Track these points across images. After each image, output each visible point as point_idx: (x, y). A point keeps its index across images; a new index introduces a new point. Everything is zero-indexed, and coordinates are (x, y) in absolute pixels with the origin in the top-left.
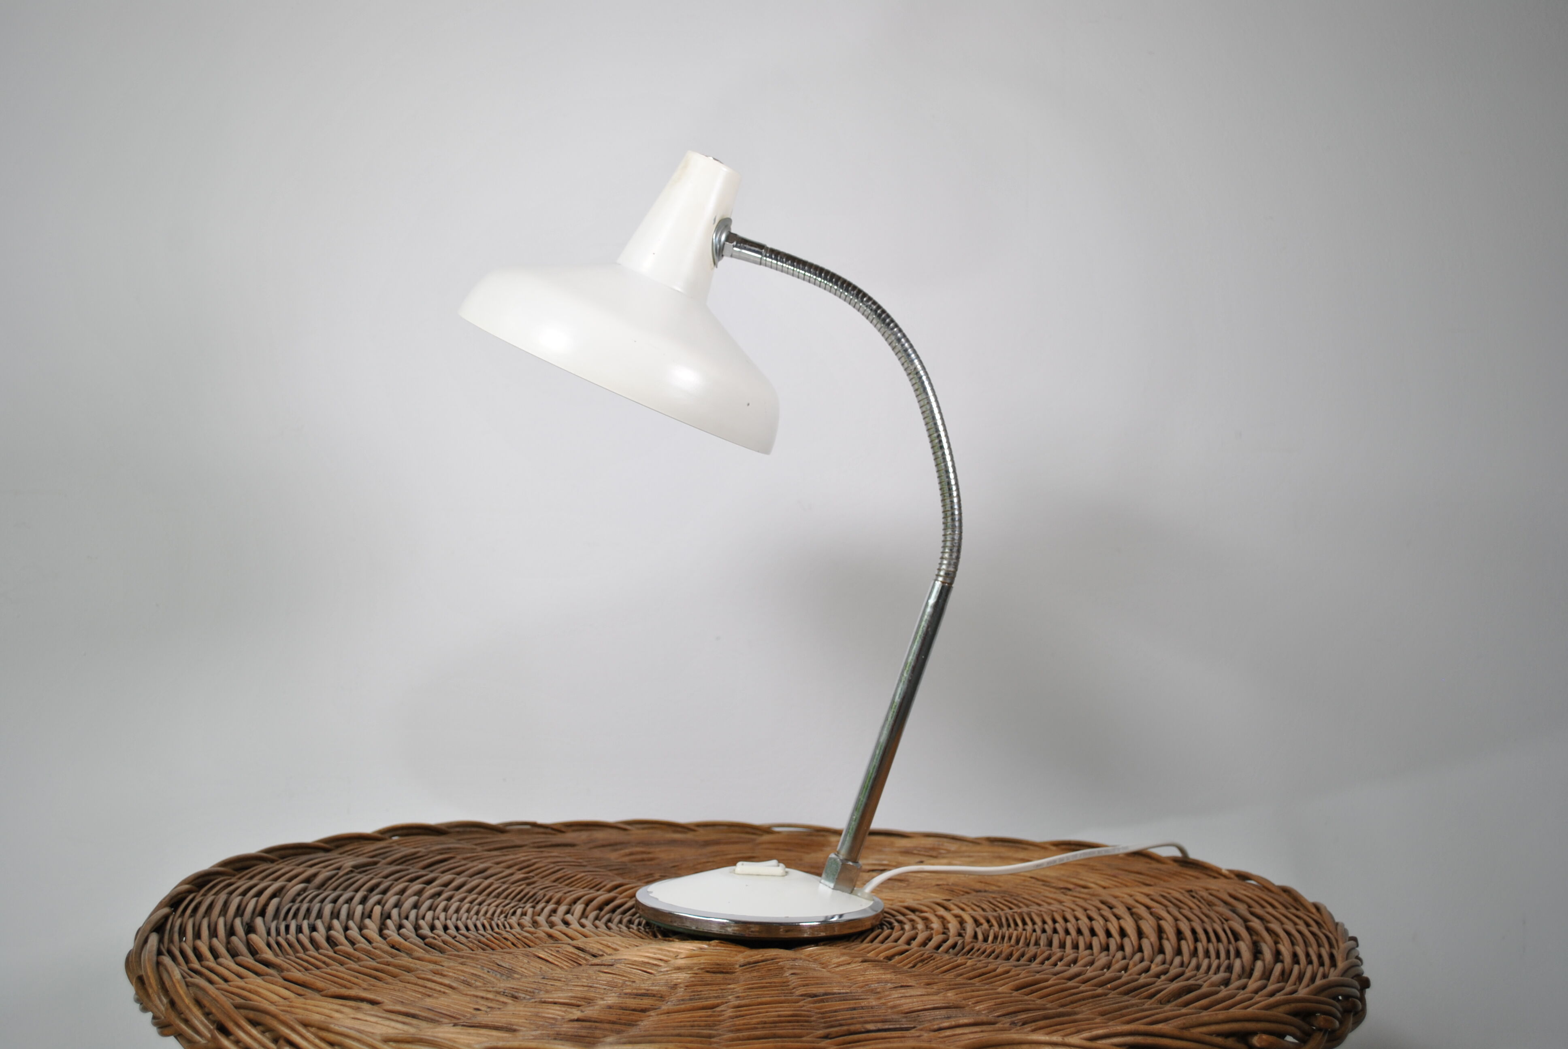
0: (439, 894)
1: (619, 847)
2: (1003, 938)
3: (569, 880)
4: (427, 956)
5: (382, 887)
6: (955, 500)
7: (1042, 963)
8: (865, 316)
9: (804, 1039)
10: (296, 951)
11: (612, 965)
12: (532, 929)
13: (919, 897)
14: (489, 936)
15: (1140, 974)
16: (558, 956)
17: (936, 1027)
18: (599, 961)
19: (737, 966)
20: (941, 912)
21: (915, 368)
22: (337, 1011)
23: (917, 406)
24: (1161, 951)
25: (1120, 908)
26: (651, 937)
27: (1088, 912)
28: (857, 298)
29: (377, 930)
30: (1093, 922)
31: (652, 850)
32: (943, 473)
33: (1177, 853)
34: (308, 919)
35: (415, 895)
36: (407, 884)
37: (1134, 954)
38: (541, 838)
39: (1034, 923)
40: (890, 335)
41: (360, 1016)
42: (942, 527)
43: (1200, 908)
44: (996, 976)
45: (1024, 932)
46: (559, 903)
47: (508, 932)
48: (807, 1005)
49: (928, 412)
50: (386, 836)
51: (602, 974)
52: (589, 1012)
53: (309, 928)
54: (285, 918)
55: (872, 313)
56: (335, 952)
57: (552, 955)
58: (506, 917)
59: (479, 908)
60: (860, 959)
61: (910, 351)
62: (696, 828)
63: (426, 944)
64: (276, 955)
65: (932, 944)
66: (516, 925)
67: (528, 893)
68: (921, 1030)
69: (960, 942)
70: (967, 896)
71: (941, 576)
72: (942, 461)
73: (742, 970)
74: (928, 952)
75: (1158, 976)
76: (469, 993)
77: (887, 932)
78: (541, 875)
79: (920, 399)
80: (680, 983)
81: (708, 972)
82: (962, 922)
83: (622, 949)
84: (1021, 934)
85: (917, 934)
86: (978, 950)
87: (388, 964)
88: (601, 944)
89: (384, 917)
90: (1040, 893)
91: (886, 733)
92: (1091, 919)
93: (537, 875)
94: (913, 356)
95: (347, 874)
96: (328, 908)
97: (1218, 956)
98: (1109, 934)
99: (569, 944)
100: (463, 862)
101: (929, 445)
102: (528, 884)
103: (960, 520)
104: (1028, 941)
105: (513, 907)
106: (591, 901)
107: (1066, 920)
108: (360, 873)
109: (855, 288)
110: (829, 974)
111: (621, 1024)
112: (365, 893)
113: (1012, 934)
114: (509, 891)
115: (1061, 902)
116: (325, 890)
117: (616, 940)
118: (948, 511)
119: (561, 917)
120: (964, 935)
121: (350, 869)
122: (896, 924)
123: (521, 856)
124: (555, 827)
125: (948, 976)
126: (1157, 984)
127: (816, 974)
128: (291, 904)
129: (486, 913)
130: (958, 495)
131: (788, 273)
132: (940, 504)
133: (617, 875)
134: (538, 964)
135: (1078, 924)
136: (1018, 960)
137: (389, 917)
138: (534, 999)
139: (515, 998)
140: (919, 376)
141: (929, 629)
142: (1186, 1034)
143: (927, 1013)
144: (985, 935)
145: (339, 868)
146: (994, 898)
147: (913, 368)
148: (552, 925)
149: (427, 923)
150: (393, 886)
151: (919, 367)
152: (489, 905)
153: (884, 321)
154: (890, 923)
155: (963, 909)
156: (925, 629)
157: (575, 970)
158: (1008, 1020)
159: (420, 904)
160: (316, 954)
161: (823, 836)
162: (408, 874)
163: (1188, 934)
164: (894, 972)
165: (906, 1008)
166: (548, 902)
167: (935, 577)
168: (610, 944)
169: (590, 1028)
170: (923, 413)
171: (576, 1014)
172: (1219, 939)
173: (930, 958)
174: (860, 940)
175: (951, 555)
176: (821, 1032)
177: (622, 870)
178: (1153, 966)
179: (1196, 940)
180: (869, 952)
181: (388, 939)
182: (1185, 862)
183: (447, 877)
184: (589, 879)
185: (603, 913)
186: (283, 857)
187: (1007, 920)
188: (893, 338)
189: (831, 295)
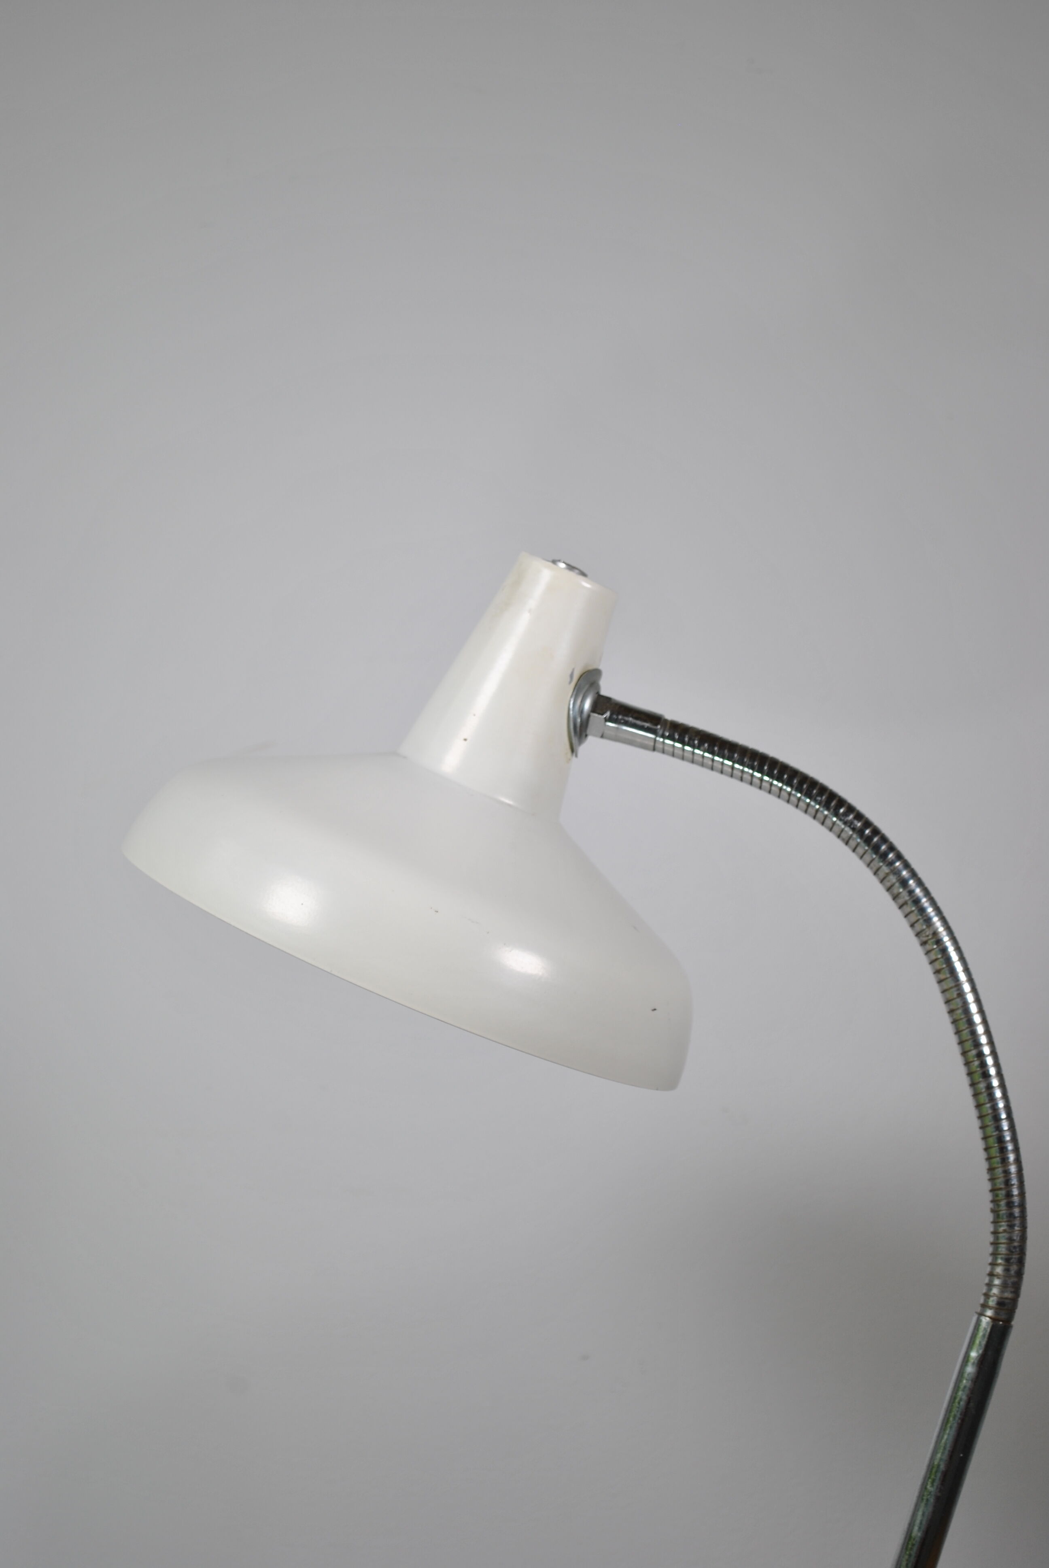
6: (1013, 1169)
8: (843, 840)
21: (935, 933)
28: (828, 809)
32: (989, 1121)
42: (990, 1217)
55: (855, 836)
61: (925, 902)
71: (990, 1308)
72: (987, 1101)
79: (946, 987)
94: (930, 910)
101: (962, 1070)
103: (1022, 1206)
109: (823, 789)
118: (1001, 1189)
131: (702, 765)
132: (986, 1176)
140: (941, 947)
141: (972, 1404)
147: (931, 932)
151: (942, 929)
153: (876, 849)
156: (963, 1403)
167: (979, 1309)
175: (1007, 1270)
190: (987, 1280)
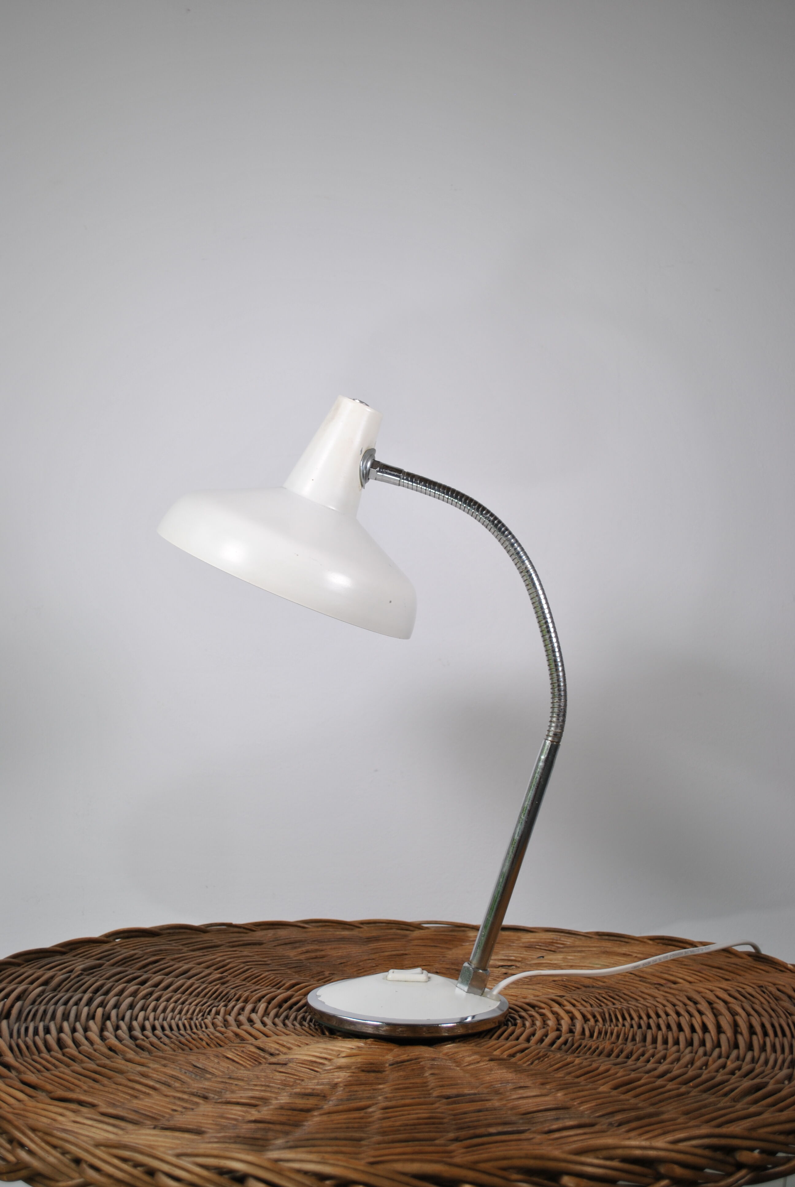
0: (151, 994)
1: (297, 945)
2: (606, 1033)
3: (256, 979)
4: (137, 1058)
5: (105, 988)
6: (561, 674)
7: (638, 1059)
8: (485, 526)
9: (437, 1142)
10: (32, 1053)
11: (286, 1064)
12: (223, 1029)
13: (537, 993)
14: (188, 1037)
15: (717, 1071)
16: (242, 1055)
17: (546, 1129)
18: (276, 1060)
19: (387, 1065)
20: (556, 1008)
21: (526, 568)
22: (61, 1115)
23: (528, 598)
24: (736, 1046)
25: (703, 1003)
26: (320, 1034)
27: (677, 1007)
28: (478, 511)
29: (98, 1033)
30: (681, 1018)
31: (324, 947)
32: (550, 652)
33: (751, 949)
34: (44, 1021)
35: (130, 996)
36: (125, 985)
37: (713, 1050)
38: (234, 938)
39: (632, 1018)
40: (505, 541)
41: (79, 1119)
42: (551, 696)
43: (769, 1002)
44: (599, 1074)
45: (624, 1028)
46: (246, 1001)
47: (203, 1031)
48: (441, 1107)
49: (537, 603)
50: (111, 939)
51: (277, 1074)
52: (264, 1113)
53: (44, 1029)
54: (25, 1021)
55: (490, 524)
56: (64, 1055)
57: (238, 1055)
58: (203, 1016)
59: (182, 1007)
60: (487, 1058)
61: (521, 553)
62: (361, 926)
63: (137, 1046)
64: (15, 1057)
65: (547, 1040)
66: (210, 1025)
67: (222, 992)
68: (534, 1132)
69: (570, 1039)
70: (578, 991)
71: (550, 736)
72: (549, 643)
73: (390, 1070)
74: (544, 1050)
75: (733, 1073)
76: (169, 1093)
77: (511, 1029)
78: (233, 975)
79: (531, 592)
80: (340, 1082)
81: (363, 1071)
82: (573, 1018)
83: (295, 1048)
84: (621, 1030)
85: (536, 1030)
86: (585, 1047)
87: (104, 1066)
88: (278, 1043)
89: (105, 1017)
90: (637, 988)
91: (508, 864)
92: (678, 1014)
93: (230, 974)
94: (524, 557)
95: (78, 976)
96: (60, 1010)
97: (783, 1051)
98: (693, 1030)
99: (252, 1044)
100: (171, 963)
101: (539, 630)
102: (223, 984)
103: (565, 691)
104: (626, 1036)
105: (209, 1006)
106: (273, 999)
107: (658, 1016)
108: (88, 975)
109: (476, 503)
110: (461, 1074)
111: (289, 1125)
112: (91, 995)
113: (614, 1030)
114: (207, 990)
115: (654, 997)
116: (59, 991)
117: (289, 1040)
118: (555, 683)
119: (248, 1016)
120: (574, 1030)
121: (80, 972)
122: (519, 1021)
123: (217, 956)
124: (246, 927)
125: (560, 1074)
126: (731, 1081)
127: (451, 1074)
128: (31, 1007)
129: (188, 1011)
130: (563, 670)
131: (421, 492)
132: (548, 677)
133: (295, 972)
134: (225, 1064)
135: (668, 1020)
136: (618, 1056)
137: (108, 1018)
138: (221, 1098)
139: (205, 1098)
140: (529, 574)
141: (542, 780)
142: (754, 1134)
143: (540, 1114)
144: (592, 1031)
145: (71, 971)
146: (599, 993)
147: (524, 567)
148: (239, 1024)
149: (138, 1024)
150: (114, 987)
151: (529, 566)
152: (190, 1004)
153: (500, 529)
154: (515, 1019)
155: (574, 1005)
156: (538, 779)
157: (256, 1069)
158: (605, 1121)
159: (134, 1004)
160: (48, 1057)
161: (463, 931)
162: (127, 976)
163: (758, 1029)
164: (515, 1071)
165: (522, 1110)
166: (238, 1000)
167: (545, 737)
168: (285, 1043)
169: (264, 1129)
170: (533, 603)
171: (254, 1114)
172: (784, 1034)
173: (545, 1056)
174: (489, 1036)
175: (558, 719)
176: (451, 1135)
177: (299, 968)
178: (729, 1063)
179: (766, 1034)
180: (495, 1050)
181: (107, 1042)
182: (758, 957)
183: (157, 978)
184: (272, 978)
185: (282, 1010)
186: (27, 961)
187: (610, 1015)
188: (507, 543)
189: (457, 509)
190: (549, 724)
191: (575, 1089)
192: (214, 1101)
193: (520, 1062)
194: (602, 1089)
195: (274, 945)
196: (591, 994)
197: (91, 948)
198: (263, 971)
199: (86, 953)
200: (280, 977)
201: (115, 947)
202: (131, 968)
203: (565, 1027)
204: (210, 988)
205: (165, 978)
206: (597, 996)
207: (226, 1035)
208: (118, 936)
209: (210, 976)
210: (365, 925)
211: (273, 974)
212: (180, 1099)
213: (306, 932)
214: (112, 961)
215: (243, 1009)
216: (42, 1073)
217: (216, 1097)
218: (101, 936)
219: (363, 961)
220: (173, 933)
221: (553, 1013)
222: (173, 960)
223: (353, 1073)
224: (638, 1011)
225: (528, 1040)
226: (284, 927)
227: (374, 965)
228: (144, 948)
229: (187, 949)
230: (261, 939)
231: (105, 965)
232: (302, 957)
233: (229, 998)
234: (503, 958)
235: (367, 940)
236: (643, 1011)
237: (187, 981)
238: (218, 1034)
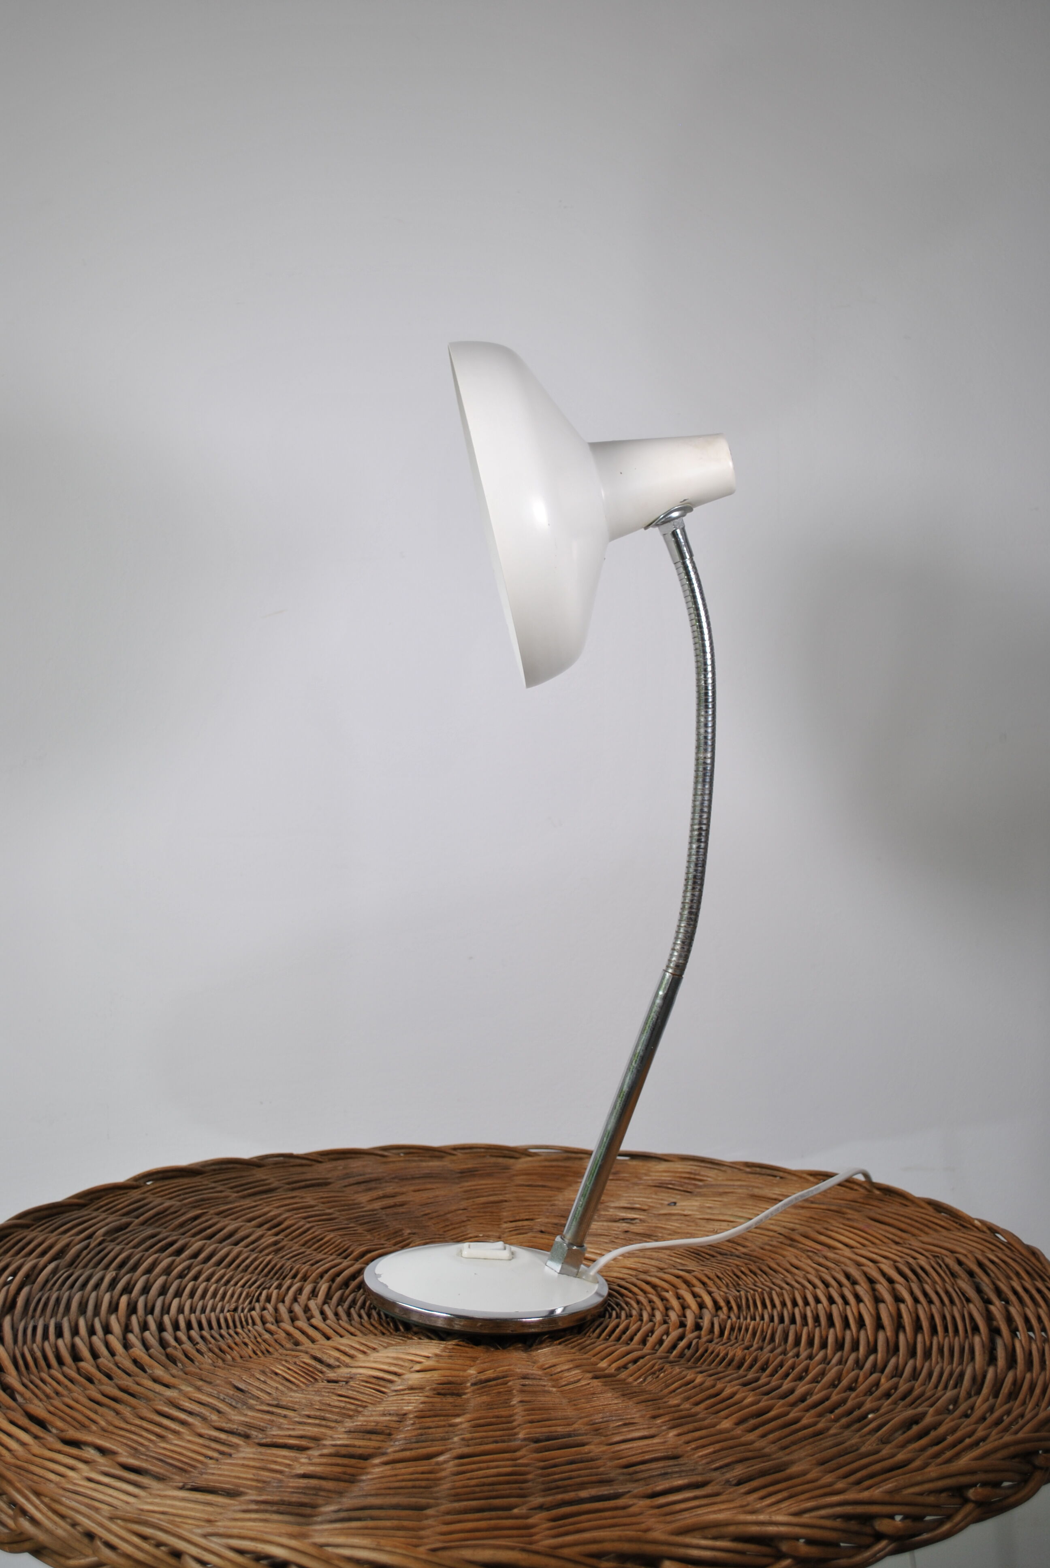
0: (189, 1268)
1: (373, 1185)
2: (740, 1329)
3: (318, 1244)
4: (166, 1377)
5: (132, 1262)
7: (773, 1373)
9: (517, 1511)
10: (39, 1370)
11: (347, 1383)
12: (273, 1328)
14: (230, 1340)
15: (868, 1393)
16: (295, 1369)
17: (652, 1490)
18: (335, 1375)
19: (469, 1384)
20: (683, 1291)
22: (72, 1468)
24: (896, 1351)
25: (863, 1284)
27: (829, 1289)
29: (121, 1336)
30: (833, 1306)
31: (406, 1189)
34: (56, 1316)
35: (163, 1274)
36: (157, 1255)
37: (866, 1358)
38: (295, 1175)
39: (774, 1307)
41: (93, 1474)
43: (943, 1282)
44: (723, 1401)
45: (762, 1322)
46: (305, 1279)
47: (249, 1331)
48: (528, 1456)
50: (141, 1182)
51: (337, 1398)
52: (316, 1462)
53: (56, 1329)
54: (33, 1317)
56: (78, 1372)
57: (289, 1369)
58: (250, 1303)
59: (225, 1289)
60: (591, 1374)
62: (452, 1155)
63: (167, 1356)
65: (667, 1343)
66: (258, 1321)
67: (275, 1265)
68: (635, 1497)
69: (694, 1342)
71: (671, 968)
73: (473, 1391)
74: (660, 1360)
76: (202, 1431)
78: (290, 1237)
80: (410, 1412)
81: (439, 1394)
82: (702, 1306)
83: (360, 1356)
84: (759, 1324)
85: (655, 1325)
86: (712, 1353)
87: (127, 1390)
88: (339, 1349)
89: (130, 1309)
90: (784, 1256)
92: (831, 1301)
93: (286, 1236)
95: (100, 1244)
96: (76, 1298)
97: (951, 1359)
98: (846, 1325)
99: (306, 1351)
102: (277, 1251)
104: (764, 1334)
105: (259, 1288)
106: (338, 1274)
107: (806, 1302)
108: (112, 1241)
110: (557, 1400)
111: (343, 1481)
112: (115, 1273)
113: (749, 1325)
114: (257, 1263)
115: (803, 1272)
116: (76, 1267)
117: (354, 1342)
119: (305, 1303)
120: (702, 1324)
121: (102, 1238)
122: (634, 1313)
123: (272, 1208)
124: (310, 1157)
127: (545, 1400)
128: (40, 1294)
129: (232, 1296)
133: (368, 1231)
134: (273, 1383)
135: (817, 1309)
136: (750, 1368)
137: (135, 1310)
138: (266, 1438)
139: (247, 1437)
141: (660, 1021)
142: (897, 1498)
143: (644, 1468)
144: (723, 1326)
145: (90, 1237)
146: (737, 1266)
148: (293, 1318)
149: (171, 1320)
150: (144, 1258)
152: (236, 1284)
155: (704, 1284)
157: (310, 1389)
158: (723, 1476)
159: (168, 1285)
160: (59, 1374)
161: (581, 1159)
162: (160, 1241)
163: (925, 1324)
164: (623, 1395)
165: (624, 1460)
166: (294, 1277)
167: (664, 968)
168: (349, 1350)
169: (313, 1489)
171: (304, 1463)
172: (955, 1332)
176: (536, 1500)
177: (373, 1223)
178: (883, 1380)
179: (934, 1332)
180: (602, 1360)
181: (131, 1350)
183: (197, 1244)
184: (339, 1241)
185: (347, 1292)
187: (747, 1300)
191: (691, 1426)
192: (256, 1441)
193: (630, 1379)
194: (726, 1424)
195: (344, 1185)
196: (728, 1268)
197: (116, 1198)
198: (328, 1231)
199: (110, 1206)
200: (349, 1240)
201: (146, 1195)
202: (165, 1228)
203: (690, 1321)
204: (261, 1260)
205: (206, 1243)
206: (735, 1270)
207: (276, 1336)
208: (151, 1178)
209: (262, 1241)
210: (459, 1151)
211: (340, 1235)
212: (216, 1440)
213: (385, 1163)
214: (142, 1218)
215: (300, 1290)
216: (51, 1401)
217: (260, 1436)
218: (128, 1180)
219: (452, 1212)
220: (220, 1169)
221: (679, 1297)
222: (218, 1214)
223: (427, 1397)
224: (782, 1294)
225: (644, 1342)
226: (359, 1156)
227: (465, 1219)
228: (182, 1197)
229: (236, 1195)
230: (327, 1176)
231: (132, 1225)
232: (377, 1205)
233: (284, 1274)
234: (626, 1205)
235: (460, 1175)
236: (789, 1295)
237: (232, 1249)
238: (267, 1336)
